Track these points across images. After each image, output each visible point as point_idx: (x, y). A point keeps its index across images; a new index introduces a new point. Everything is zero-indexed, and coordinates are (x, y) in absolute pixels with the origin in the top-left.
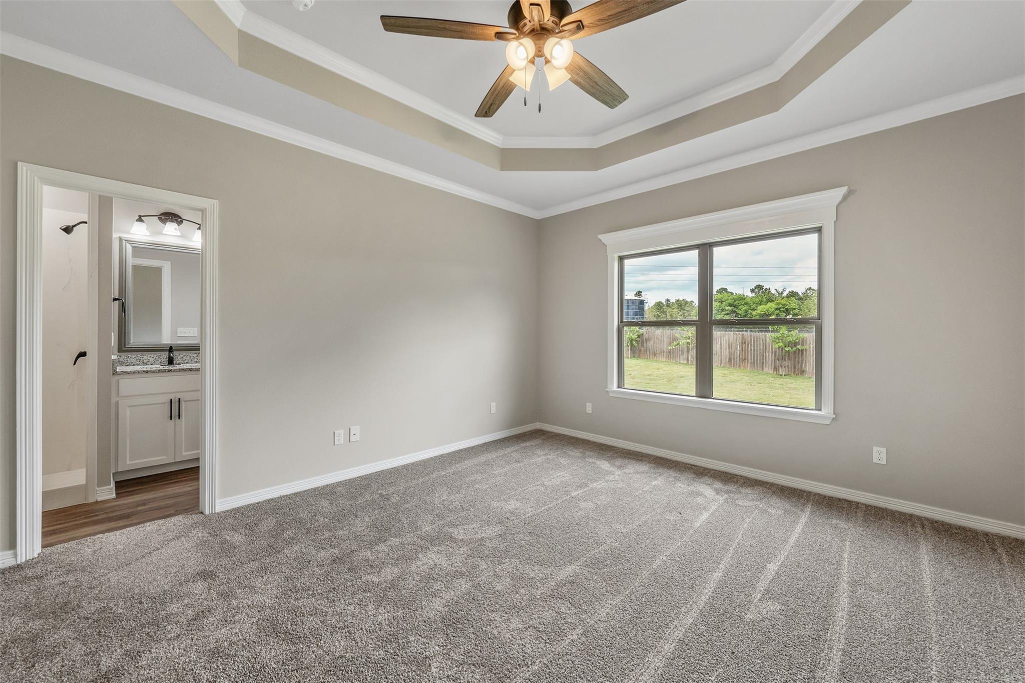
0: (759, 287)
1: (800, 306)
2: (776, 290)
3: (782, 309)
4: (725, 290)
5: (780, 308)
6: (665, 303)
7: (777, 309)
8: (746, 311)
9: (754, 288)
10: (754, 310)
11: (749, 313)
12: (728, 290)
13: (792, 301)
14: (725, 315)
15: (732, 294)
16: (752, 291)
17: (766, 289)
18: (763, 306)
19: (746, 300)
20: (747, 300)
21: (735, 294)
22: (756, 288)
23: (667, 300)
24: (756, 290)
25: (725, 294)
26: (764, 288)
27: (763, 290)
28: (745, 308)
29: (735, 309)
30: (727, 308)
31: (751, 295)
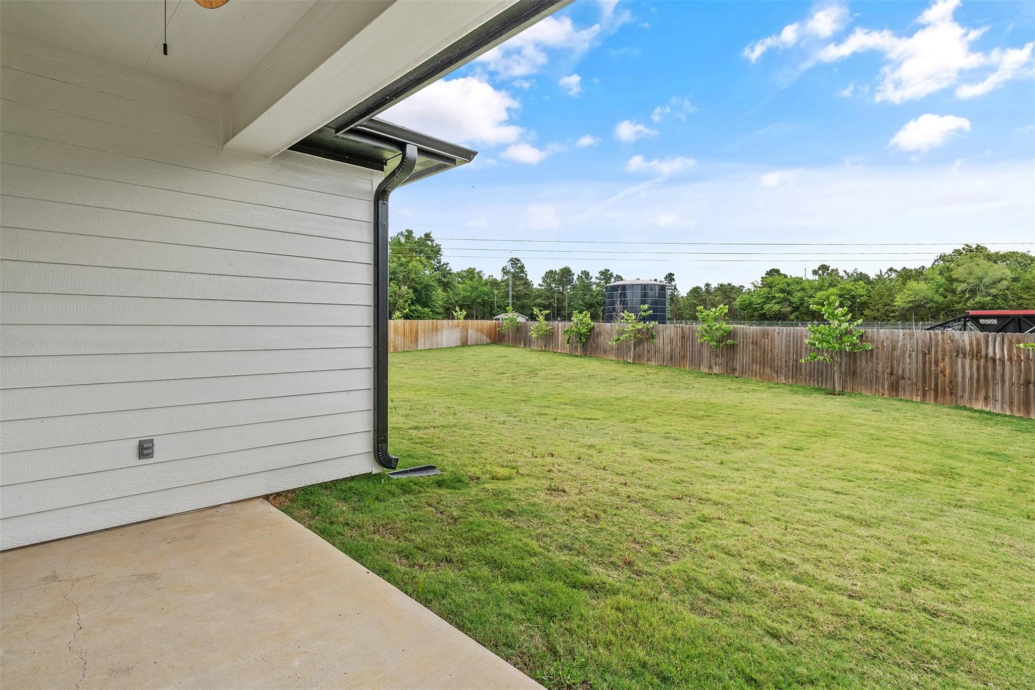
0: (824, 268)
1: (870, 291)
2: (845, 271)
3: (847, 296)
4: (777, 271)
5: (844, 295)
6: (704, 289)
7: (840, 296)
8: (802, 299)
9: (817, 269)
10: (811, 297)
11: (806, 301)
12: (781, 272)
13: (860, 285)
14: (775, 304)
15: (786, 276)
16: (815, 272)
17: (832, 270)
18: (822, 293)
19: (803, 284)
20: (806, 285)
21: (789, 277)
22: (819, 269)
23: (707, 285)
24: (820, 272)
25: (777, 277)
26: (830, 269)
27: (829, 271)
28: (799, 294)
29: (789, 296)
30: (777, 295)
31: (811, 277)
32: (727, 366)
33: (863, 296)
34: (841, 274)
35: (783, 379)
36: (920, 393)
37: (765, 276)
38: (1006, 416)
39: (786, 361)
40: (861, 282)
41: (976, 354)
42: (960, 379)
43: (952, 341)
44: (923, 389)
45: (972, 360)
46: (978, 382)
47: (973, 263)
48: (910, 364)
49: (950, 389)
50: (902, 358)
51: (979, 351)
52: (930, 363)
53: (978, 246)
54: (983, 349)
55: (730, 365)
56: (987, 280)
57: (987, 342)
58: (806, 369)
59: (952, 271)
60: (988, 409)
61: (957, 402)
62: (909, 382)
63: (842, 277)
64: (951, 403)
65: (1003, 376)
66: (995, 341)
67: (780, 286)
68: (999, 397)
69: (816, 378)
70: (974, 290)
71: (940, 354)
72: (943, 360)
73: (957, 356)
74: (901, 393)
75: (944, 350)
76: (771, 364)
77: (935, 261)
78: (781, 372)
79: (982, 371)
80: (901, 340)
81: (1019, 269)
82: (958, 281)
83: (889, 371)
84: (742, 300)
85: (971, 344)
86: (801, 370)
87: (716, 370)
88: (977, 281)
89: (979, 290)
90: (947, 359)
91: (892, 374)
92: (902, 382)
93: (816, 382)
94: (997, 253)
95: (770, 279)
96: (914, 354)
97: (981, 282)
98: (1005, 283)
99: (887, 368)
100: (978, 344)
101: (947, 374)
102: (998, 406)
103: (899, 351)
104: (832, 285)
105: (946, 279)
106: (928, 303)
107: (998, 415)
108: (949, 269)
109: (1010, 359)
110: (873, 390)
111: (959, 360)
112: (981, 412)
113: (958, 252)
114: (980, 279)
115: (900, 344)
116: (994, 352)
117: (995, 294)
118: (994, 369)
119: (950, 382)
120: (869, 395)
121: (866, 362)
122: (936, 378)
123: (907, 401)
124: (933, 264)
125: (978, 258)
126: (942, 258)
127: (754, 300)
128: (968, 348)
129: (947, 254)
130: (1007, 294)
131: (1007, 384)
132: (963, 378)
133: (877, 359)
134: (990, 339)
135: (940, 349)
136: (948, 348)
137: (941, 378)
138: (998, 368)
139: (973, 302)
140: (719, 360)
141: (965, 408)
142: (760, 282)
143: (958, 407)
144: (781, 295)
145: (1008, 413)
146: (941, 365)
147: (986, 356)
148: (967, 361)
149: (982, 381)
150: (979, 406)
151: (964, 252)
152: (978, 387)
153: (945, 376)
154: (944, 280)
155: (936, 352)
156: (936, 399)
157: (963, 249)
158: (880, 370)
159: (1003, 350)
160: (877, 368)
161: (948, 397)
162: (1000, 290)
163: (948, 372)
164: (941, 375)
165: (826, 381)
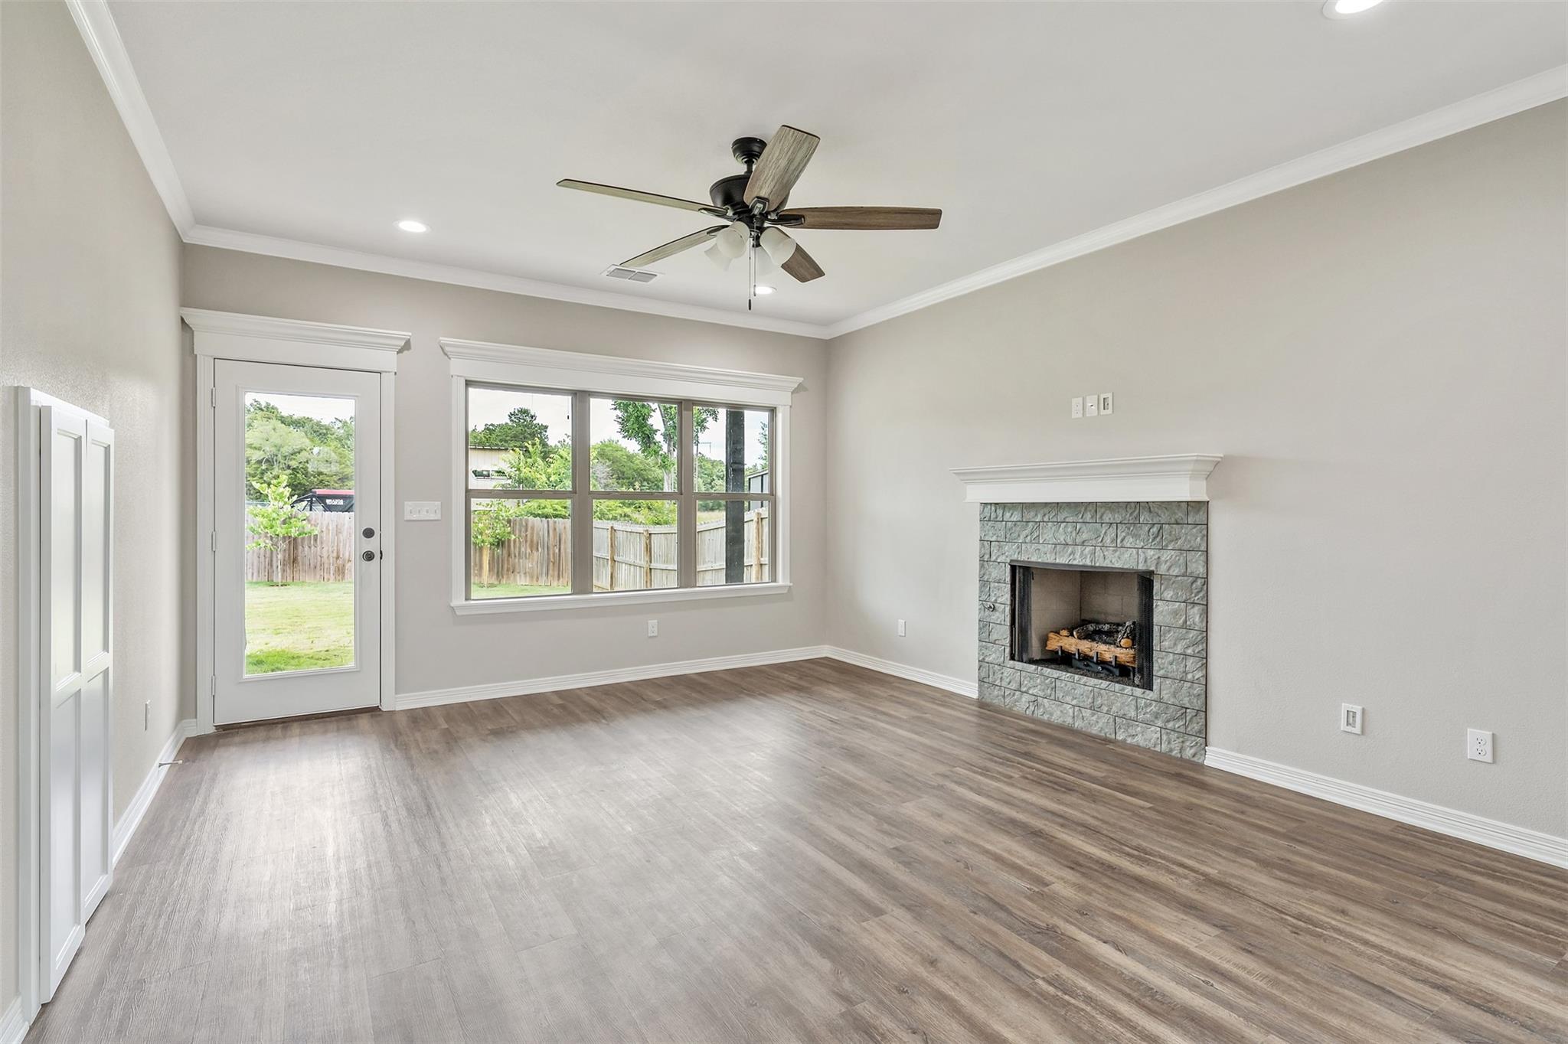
47: (268, 426)
50: (348, 541)
53: (268, 404)
56: (286, 450)
70: (271, 460)
83: (335, 555)
88: (274, 450)
89: (276, 461)
91: (338, 557)
94: (291, 417)
97: (279, 450)
99: (332, 552)
110: (318, 577)
114: (278, 447)
115: (346, 526)
117: (295, 467)
120: (313, 582)
121: (310, 547)
125: (270, 420)
133: (322, 543)
151: (253, 409)
157: (251, 405)
158: (325, 555)
160: (321, 553)
162: (300, 463)
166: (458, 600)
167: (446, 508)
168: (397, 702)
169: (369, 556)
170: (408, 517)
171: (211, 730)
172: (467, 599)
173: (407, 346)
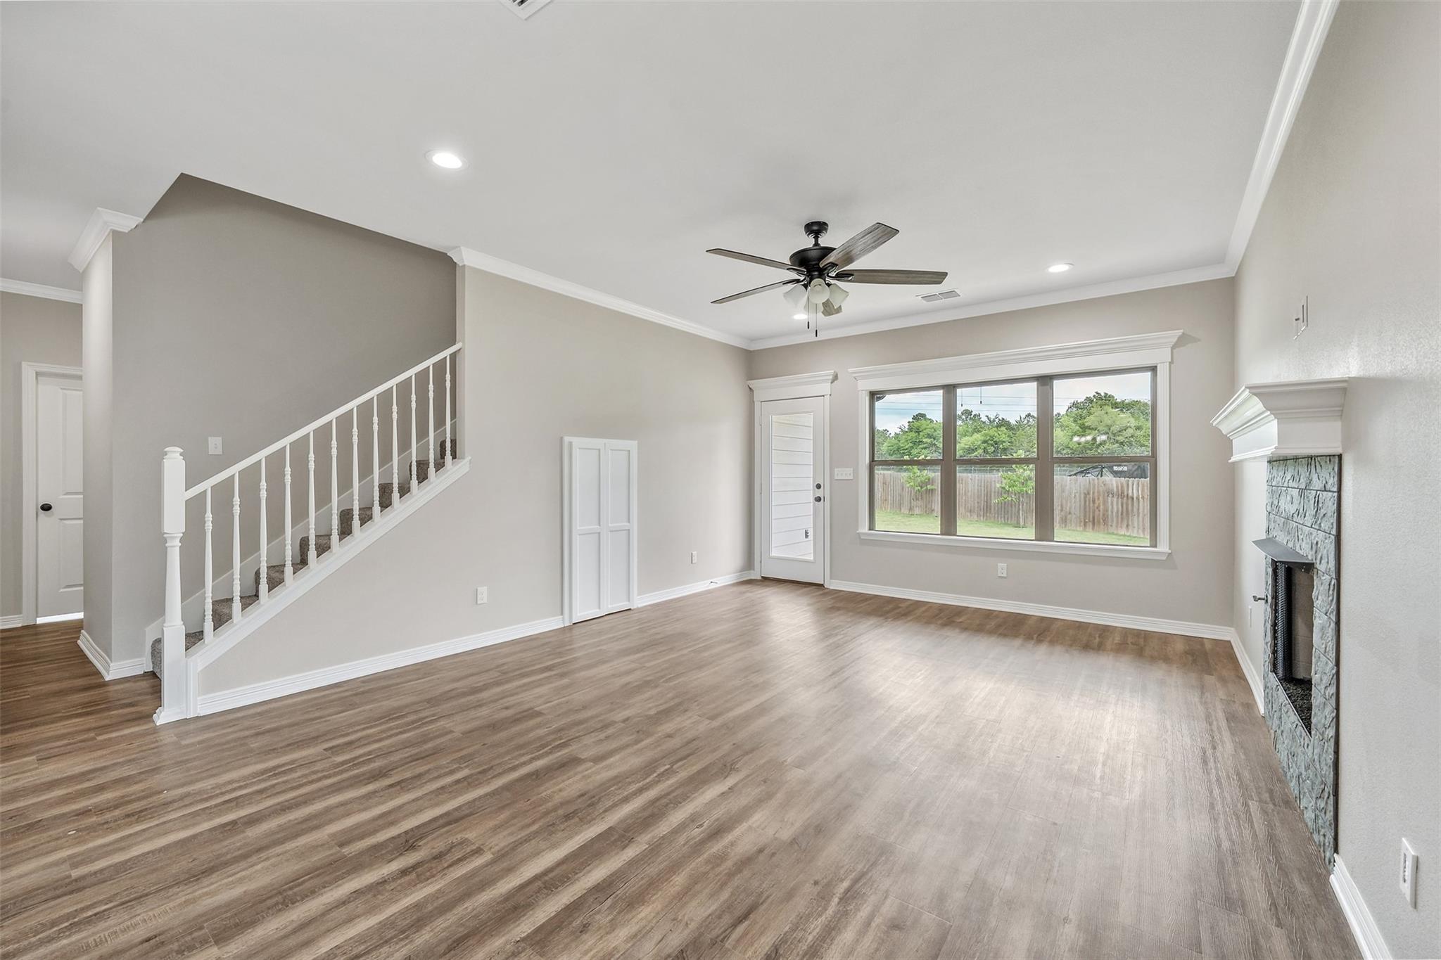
32: (926, 507)
33: (1004, 442)
34: (984, 419)
35: (976, 517)
36: (1082, 524)
37: (911, 420)
38: (1140, 538)
39: (978, 503)
40: (1003, 428)
41: (1122, 495)
42: (1110, 513)
43: (1104, 485)
44: (1085, 520)
45: (1118, 498)
46: (1122, 514)
47: (1103, 411)
48: (1075, 502)
49: (1103, 521)
51: (1122, 492)
52: (1089, 501)
53: (1106, 394)
54: (1126, 490)
55: (929, 506)
57: (1128, 485)
58: (995, 509)
59: (1085, 418)
60: (1129, 534)
61: (1108, 529)
62: (1074, 516)
63: (984, 422)
64: (1104, 531)
65: (1138, 509)
66: (1133, 485)
67: (928, 431)
68: (1136, 525)
69: (1003, 516)
71: (1096, 494)
72: (1099, 499)
73: (1108, 496)
74: (1069, 525)
75: (1099, 492)
76: (965, 505)
77: (1069, 408)
78: (974, 512)
79: (1124, 506)
80: (1068, 484)
81: (1141, 418)
82: (1090, 429)
84: (889, 445)
85: (1117, 487)
86: (990, 509)
87: (917, 511)
88: (1106, 429)
90: (1101, 499)
92: (1069, 517)
93: (1003, 519)
94: (1123, 401)
95: (917, 424)
96: (1077, 495)
97: (1110, 429)
98: (1130, 431)
100: (1122, 487)
101: (1101, 510)
102: (1135, 531)
103: (1067, 493)
104: (976, 431)
105: (1080, 427)
106: (1064, 450)
107: (1135, 537)
108: (1082, 417)
109: (1143, 497)
111: (1110, 499)
112: (1125, 535)
113: (1089, 400)
114: (1109, 427)
116: (1133, 492)
118: (1133, 505)
119: (1104, 515)
122: (1094, 512)
123: (1074, 530)
124: (1067, 410)
125: (1107, 406)
126: (1075, 405)
127: (902, 445)
128: (1115, 490)
129: (1079, 401)
130: (1132, 441)
131: (1141, 515)
132: (1112, 512)
134: (1130, 483)
135: (1096, 491)
136: (1101, 490)
137: (1097, 512)
138: (1135, 504)
139: (1104, 449)
140: (919, 503)
141: (1113, 534)
142: (907, 427)
143: (1109, 533)
144: (929, 440)
145: (1142, 536)
146: (1097, 502)
147: (1128, 495)
148: (1115, 499)
149: (1124, 514)
150: (1123, 532)
151: (1095, 400)
152: (1122, 518)
153: (1099, 511)
154: (1078, 427)
155: (1094, 493)
156: (1093, 529)
157: (1094, 396)
159: (1138, 491)
161: (1102, 526)
163: (1102, 507)
164: (1097, 510)
165: (1011, 518)
166: (864, 529)
167: (856, 472)
168: (832, 585)
169: (818, 499)
170: (836, 478)
171: (760, 578)
172: (871, 528)
173: (836, 378)
